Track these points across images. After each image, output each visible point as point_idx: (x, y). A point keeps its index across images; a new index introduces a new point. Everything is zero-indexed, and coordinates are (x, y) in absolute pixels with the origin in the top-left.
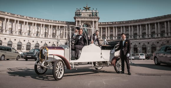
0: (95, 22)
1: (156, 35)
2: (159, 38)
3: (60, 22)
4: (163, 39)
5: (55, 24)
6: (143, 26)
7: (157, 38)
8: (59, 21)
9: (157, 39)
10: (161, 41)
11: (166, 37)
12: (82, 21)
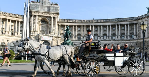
0: (54, 18)
1: (117, 37)
2: (119, 40)
3: (11, 14)
4: (122, 41)
5: (5, 17)
6: (105, 26)
7: (117, 40)
8: (9, 14)
9: (117, 42)
10: (121, 43)
11: (126, 40)
12: (39, 16)
